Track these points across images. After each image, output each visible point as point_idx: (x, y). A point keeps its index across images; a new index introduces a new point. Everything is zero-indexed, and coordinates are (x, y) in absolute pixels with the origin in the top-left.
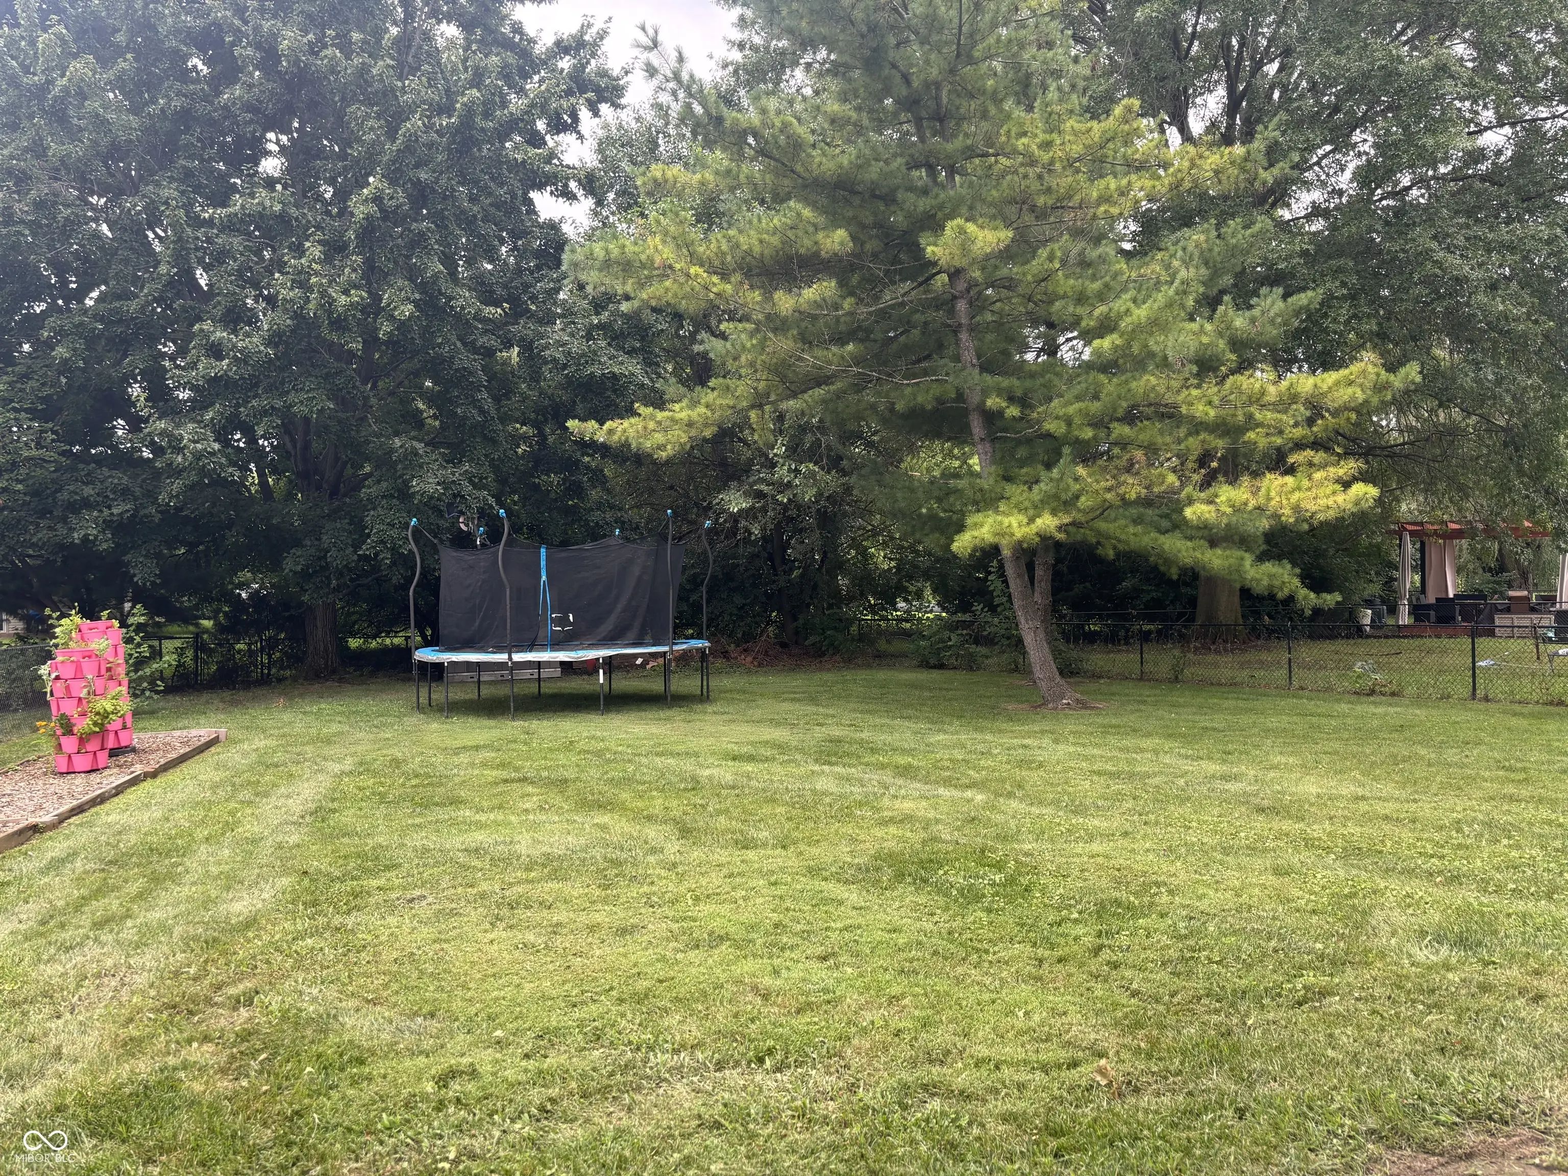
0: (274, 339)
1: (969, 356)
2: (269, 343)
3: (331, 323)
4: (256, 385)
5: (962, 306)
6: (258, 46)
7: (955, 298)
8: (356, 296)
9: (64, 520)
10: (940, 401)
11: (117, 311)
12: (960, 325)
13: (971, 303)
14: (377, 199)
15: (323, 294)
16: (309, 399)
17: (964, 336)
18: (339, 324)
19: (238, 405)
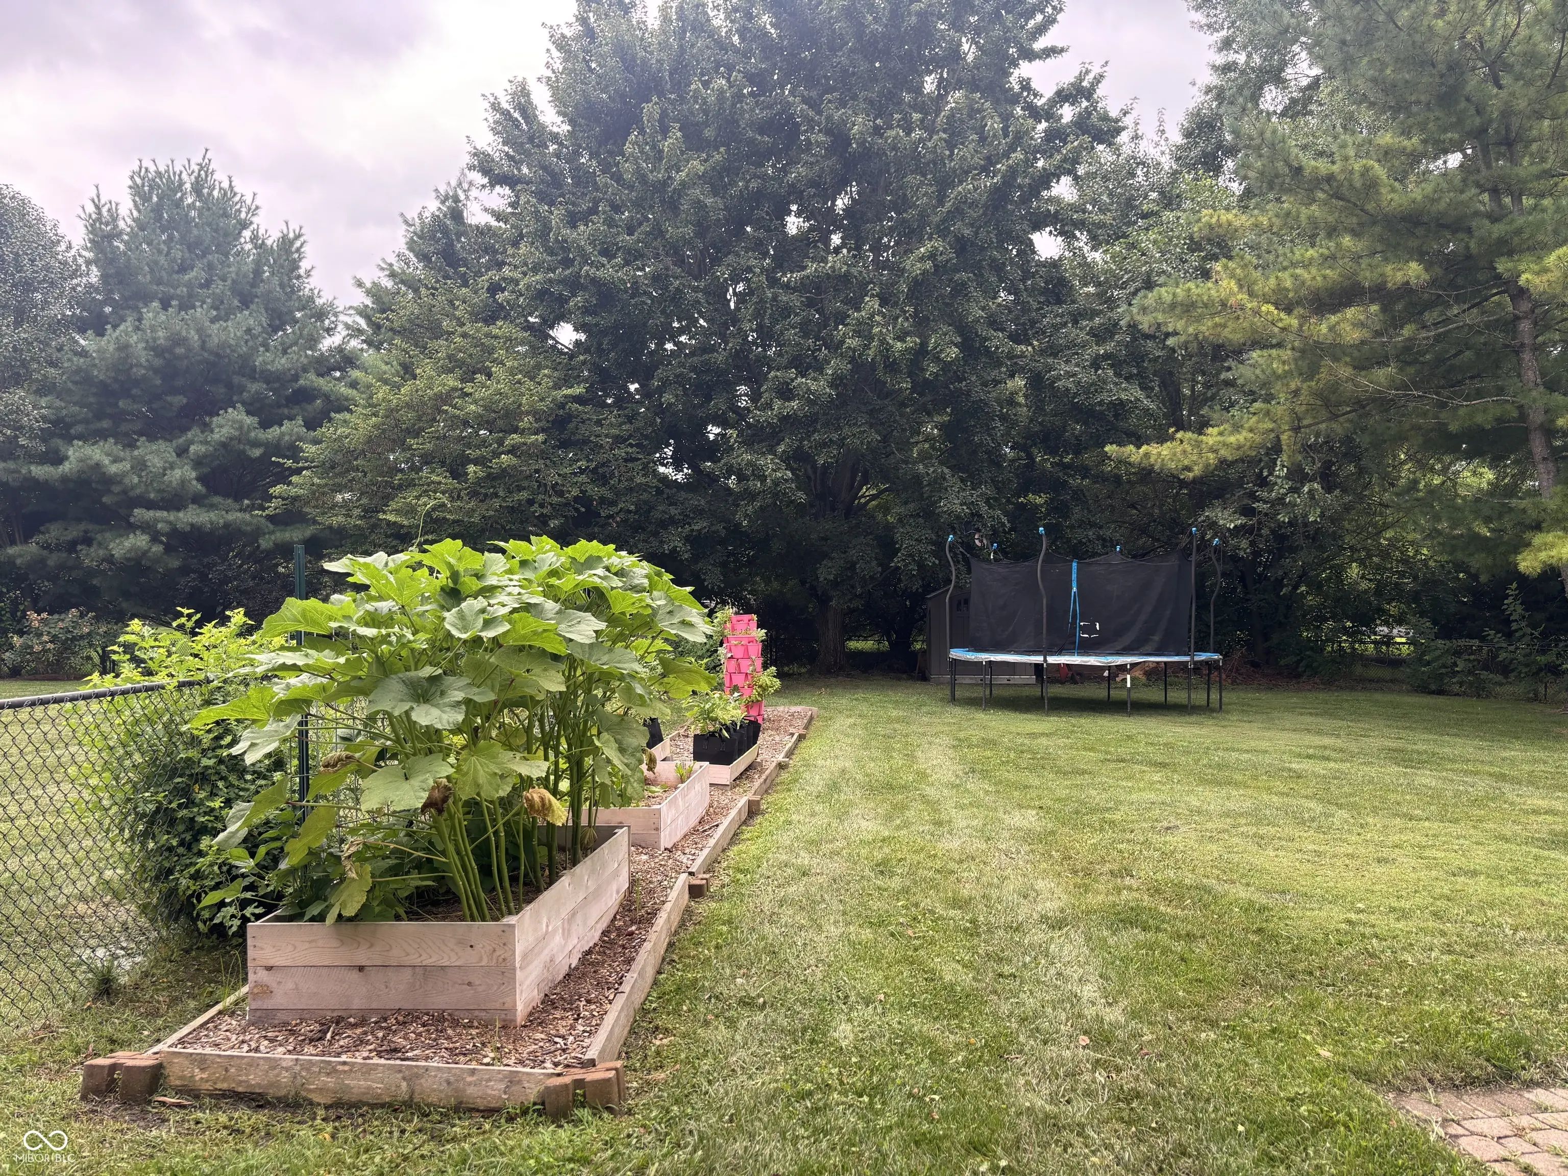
0: (836, 382)
1: (1530, 375)
2: (832, 385)
3: (885, 367)
4: (816, 421)
5: (1525, 326)
6: (828, 132)
7: (1517, 318)
8: (912, 341)
9: (656, 534)
10: (1499, 420)
11: (706, 363)
12: (1523, 345)
13: (1535, 323)
14: (932, 256)
15: (883, 342)
16: (861, 432)
17: (1527, 356)
18: (892, 367)
19: (801, 440)
